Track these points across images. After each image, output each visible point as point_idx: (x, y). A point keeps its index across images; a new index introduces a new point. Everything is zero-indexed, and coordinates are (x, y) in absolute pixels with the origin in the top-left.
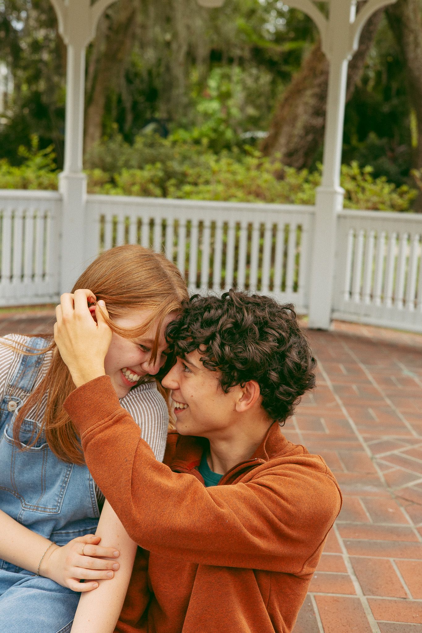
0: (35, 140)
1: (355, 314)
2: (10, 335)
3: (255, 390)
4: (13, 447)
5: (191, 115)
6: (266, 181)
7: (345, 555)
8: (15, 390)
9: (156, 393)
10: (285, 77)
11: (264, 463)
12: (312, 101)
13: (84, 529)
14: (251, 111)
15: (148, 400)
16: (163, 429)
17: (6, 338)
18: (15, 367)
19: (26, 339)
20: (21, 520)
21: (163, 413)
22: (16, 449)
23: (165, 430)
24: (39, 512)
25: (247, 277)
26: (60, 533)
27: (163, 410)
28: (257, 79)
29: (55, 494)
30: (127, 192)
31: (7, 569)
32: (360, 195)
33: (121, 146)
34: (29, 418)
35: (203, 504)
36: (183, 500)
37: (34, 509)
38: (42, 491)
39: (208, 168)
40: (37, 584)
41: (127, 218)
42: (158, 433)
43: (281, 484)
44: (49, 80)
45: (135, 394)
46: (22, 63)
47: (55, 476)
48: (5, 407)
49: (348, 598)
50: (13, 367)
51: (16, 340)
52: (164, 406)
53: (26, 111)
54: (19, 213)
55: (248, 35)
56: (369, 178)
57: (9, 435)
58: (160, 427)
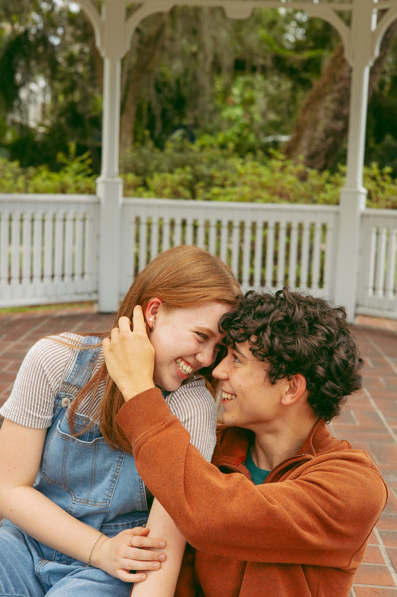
0: (72, 147)
1: (379, 308)
2: (66, 333)
3: (301, 383)
4: (66, 442)
5: (216, 121)
6: (290, 183)
7: (382, 546)
8: (69, 387)
9: (204, 390)
10: (305, 84)
11: (312, 459)
12: (332, 106)
13: (132, 521)
14: (272, 116)
15: (197, 396)
16: (212, 424)
17: (62, 337)
18: (70, 365)
19: (80, 337)
20: (72, 513)
21: (212, 409)
22: (68, 444)
23: (213, 425)
24: (89, 505)
25: (275, 274)
26: (109, 526)
27: (211, 406)
28: (278, 86)
29: (106, 488)
30: (159, 194)
31: (59, 561)
32: (380, 195)
33: (152, 151)
34: (82, 413)
35: (254, 500)
36: (235, 496)
37: (84, 503)
38: (92, 485)
39: (235, 171)
40: (87, 576)
41: (161, 219)
42: (207, 427)
43: (329, 481)
44: (84, 90)
45: (184, 390)
46: (59, 76)
47: (105, 470)
48: (59, 403)
49: (386, 589)
50: (69, 365)
51: (71, 339)
52: (212, 403)
53: (63, 120)
54: (60, 216)
55: (269, 44)
56: (388, 178)
57: (62, 429)
58: (209, 421)
